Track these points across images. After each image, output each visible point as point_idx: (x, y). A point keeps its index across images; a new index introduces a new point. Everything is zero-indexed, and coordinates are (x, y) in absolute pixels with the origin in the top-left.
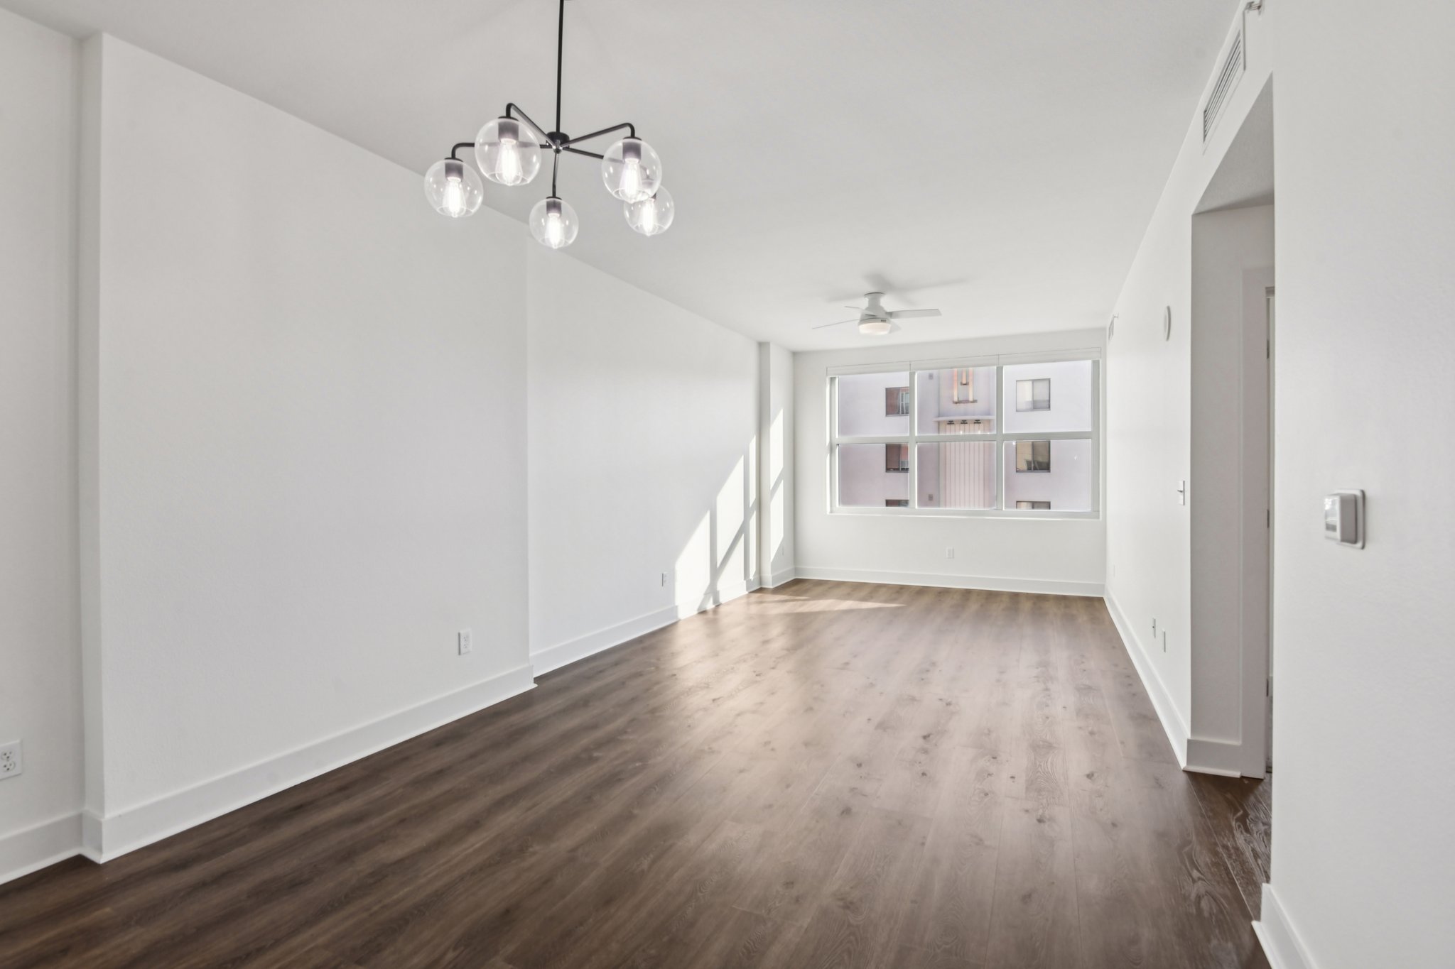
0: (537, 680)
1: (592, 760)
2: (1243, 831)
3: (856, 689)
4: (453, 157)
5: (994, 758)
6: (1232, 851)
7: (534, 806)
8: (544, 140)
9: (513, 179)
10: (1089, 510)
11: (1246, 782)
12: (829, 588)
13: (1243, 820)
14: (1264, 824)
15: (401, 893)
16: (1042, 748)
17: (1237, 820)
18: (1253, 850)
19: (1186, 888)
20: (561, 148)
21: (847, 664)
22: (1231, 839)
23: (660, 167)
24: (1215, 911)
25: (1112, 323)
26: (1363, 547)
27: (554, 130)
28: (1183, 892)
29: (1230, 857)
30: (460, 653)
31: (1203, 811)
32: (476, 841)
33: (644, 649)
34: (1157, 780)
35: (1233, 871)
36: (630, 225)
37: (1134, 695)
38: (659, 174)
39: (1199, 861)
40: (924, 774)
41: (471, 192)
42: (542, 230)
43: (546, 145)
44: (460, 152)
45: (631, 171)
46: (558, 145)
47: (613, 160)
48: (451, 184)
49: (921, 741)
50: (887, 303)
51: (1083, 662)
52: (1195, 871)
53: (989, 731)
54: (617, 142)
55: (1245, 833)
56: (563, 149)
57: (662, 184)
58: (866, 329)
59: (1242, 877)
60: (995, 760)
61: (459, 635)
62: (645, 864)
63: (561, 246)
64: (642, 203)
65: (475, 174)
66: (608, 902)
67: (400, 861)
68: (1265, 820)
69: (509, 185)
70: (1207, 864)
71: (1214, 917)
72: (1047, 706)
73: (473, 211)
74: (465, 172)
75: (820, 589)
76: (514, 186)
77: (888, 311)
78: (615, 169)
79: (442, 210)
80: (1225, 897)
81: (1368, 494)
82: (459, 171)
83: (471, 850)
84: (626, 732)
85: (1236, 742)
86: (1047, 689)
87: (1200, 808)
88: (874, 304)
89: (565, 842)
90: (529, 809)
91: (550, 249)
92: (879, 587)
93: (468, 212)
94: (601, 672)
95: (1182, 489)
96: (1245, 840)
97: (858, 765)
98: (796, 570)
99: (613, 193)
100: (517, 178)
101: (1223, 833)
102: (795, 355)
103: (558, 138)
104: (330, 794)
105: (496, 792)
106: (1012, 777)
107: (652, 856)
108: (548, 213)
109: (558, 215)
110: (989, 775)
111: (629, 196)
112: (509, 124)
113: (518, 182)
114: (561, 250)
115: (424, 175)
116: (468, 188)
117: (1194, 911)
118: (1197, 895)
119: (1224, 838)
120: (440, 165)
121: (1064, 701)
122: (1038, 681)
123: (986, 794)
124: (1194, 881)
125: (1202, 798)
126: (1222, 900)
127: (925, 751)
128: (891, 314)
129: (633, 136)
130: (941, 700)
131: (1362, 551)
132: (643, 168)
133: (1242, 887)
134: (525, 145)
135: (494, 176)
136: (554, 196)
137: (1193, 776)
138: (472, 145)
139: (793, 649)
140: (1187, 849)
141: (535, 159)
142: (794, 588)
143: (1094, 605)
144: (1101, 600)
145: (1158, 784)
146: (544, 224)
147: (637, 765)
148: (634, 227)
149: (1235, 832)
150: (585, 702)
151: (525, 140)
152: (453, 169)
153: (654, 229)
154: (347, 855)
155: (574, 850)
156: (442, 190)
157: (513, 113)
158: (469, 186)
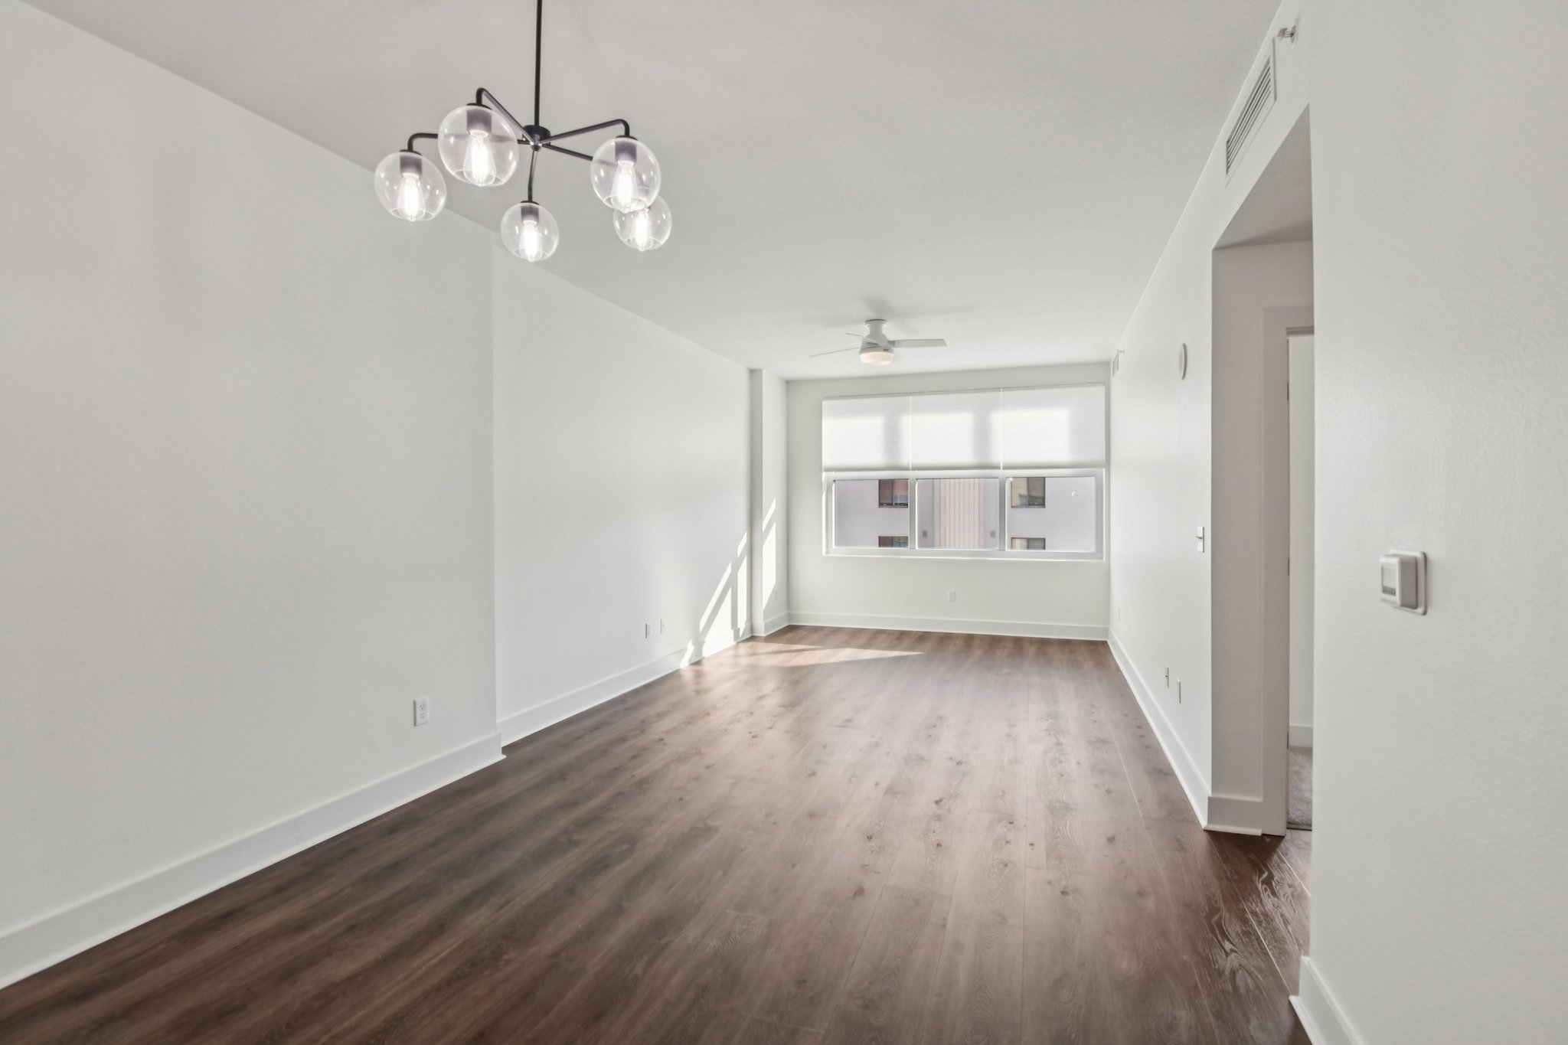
0: (506, 750)
1: (572, 844)
2: (1270, 894)
3: (861, 750)
4: (410, 149)
5: (1011, 823)
6: (1262, 918)
7: (507, 903)
8: (520, 134)
9: (484, 179)
10: (1092, 550)
11: (1268, 840)
12: (826, 635)
13: (1268, 882)
14: (1290, 886)
15: (354, 1019)
16: (1058, 810)
17: (1263, 883)
18: (1282, 915)
19: (1220, 962)
20: (540, 145)
21: (849, 721)
22: (1259, 904)
23: (659, 172)
24: (1251, 987)
25: (1117, 356)
26: (1425, 613)
27: (532, 123)
28: (1217, 967)
29: (1260, 924)
30: (415, 725)
31: (1229, 874)
32: (442, 948)
33: (627, 709)
34: (1178, 841)
35: (1265, 940)
36: (621, 238)
37: (1147, 747)
38: (658, 179)
39: (1230, 931)
40: (939, 845)
41: (432, 192)
42: (516, 239)
43: (523, 141)
44: (418, 144)
45: (625, 175)
46: (537, 141)
47: (603, 162)
48: (407, 181)
49: (934, 806)
50: (889, 331)
51: (1093, 713)
52: (1227, 942)
53: (1004, 793)
54: (609, 140)
55: (1272, 896)
56: (543, 145)
57: (660, 194)
58: (867, 358)
59: (1274, 947)
60: (1012, 825)
61: (415, 703)
62: (639, 970)
63: (538, 259)
64: (634, 213)
65: (437, 170)
66: (598, 1017)
67: (351, 979)
68: (1290, 882)
69: (480, 185)
70: (1237, 934)
71: (1250, 993)
72: (1061, 762)
73: (434, 214)
74: (424, 167)
75: (816, 636)
76: (485, 187)
77: (891, 339)
78: (606, 173)
79: (396, 211)
80: (1260, 970)
81: (1430, 556)
82: (417, 166)
83: (435, 961)
84: (610, 809)
85: (1257, 799)
86: (1059, 744)
87: (1224, 870)
88: (876, 332)
89: (546, 945)
90: (501, 907)
91: (525, 261)
92: (878, 633)
93: (427, 215)
94: (579, 738)
95: (1201, 535)
96: (1273, 905)
97: (868, 837)
98: (790, 616)
99: (604, 201)
100: (489, 178)
101: (1251, 899)
102: (789, 384)
103: (537, 133)
104: (264, 897)
105: (462, 887)
106: (1032, 844)
107: (646, 958)
108: (522, 220)
109: (535, 223)
110: (1007, 842)
111: (623, 205)
112: (480, 112)
113: (491, 183)
114: (537, 263)
115: (373, 170)
116: (429, 187)
117: (1231, 988)
118: (1232, 969)
119: (1251, 903)
120: (394, 157)
121: (1077, 756)
122: (1049, 735)
123: (1006, 865)
124: (1227, 954)
125: (1226, 860)
126: (1257, 973)
127: (939, 818)
128: (893, 343)
129: (627, 134)
130: (951, 758)
131: (1423, 617)
132: (639, 176)
133: (1275, 957)
134: (500, 139)
135: (461, 174)
136: (530, 200)
137: (1213, 835)
138: (435, 136)
139: (791, 705)
140: (1216, 918)
141: (511, 156)
142: (789, 636)
143: (1097, 650)
144: (1105, 644)
145: (1181, 847)
146: (517, 232)
147: (624, 847)
148: (625, 241)
149: (1262, 896)
150: (562, 775)
151: (500, 134)
152: (410, 163)
153: (649, 243)
154: (288, 973)
155: (556, 955)
156: (396, 188)
157: (485, 100)
158: (428, 184)
